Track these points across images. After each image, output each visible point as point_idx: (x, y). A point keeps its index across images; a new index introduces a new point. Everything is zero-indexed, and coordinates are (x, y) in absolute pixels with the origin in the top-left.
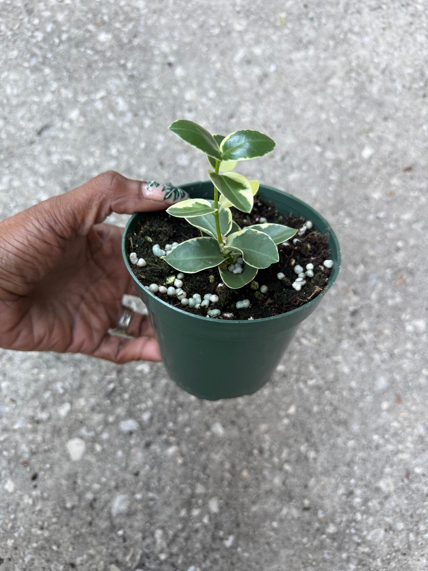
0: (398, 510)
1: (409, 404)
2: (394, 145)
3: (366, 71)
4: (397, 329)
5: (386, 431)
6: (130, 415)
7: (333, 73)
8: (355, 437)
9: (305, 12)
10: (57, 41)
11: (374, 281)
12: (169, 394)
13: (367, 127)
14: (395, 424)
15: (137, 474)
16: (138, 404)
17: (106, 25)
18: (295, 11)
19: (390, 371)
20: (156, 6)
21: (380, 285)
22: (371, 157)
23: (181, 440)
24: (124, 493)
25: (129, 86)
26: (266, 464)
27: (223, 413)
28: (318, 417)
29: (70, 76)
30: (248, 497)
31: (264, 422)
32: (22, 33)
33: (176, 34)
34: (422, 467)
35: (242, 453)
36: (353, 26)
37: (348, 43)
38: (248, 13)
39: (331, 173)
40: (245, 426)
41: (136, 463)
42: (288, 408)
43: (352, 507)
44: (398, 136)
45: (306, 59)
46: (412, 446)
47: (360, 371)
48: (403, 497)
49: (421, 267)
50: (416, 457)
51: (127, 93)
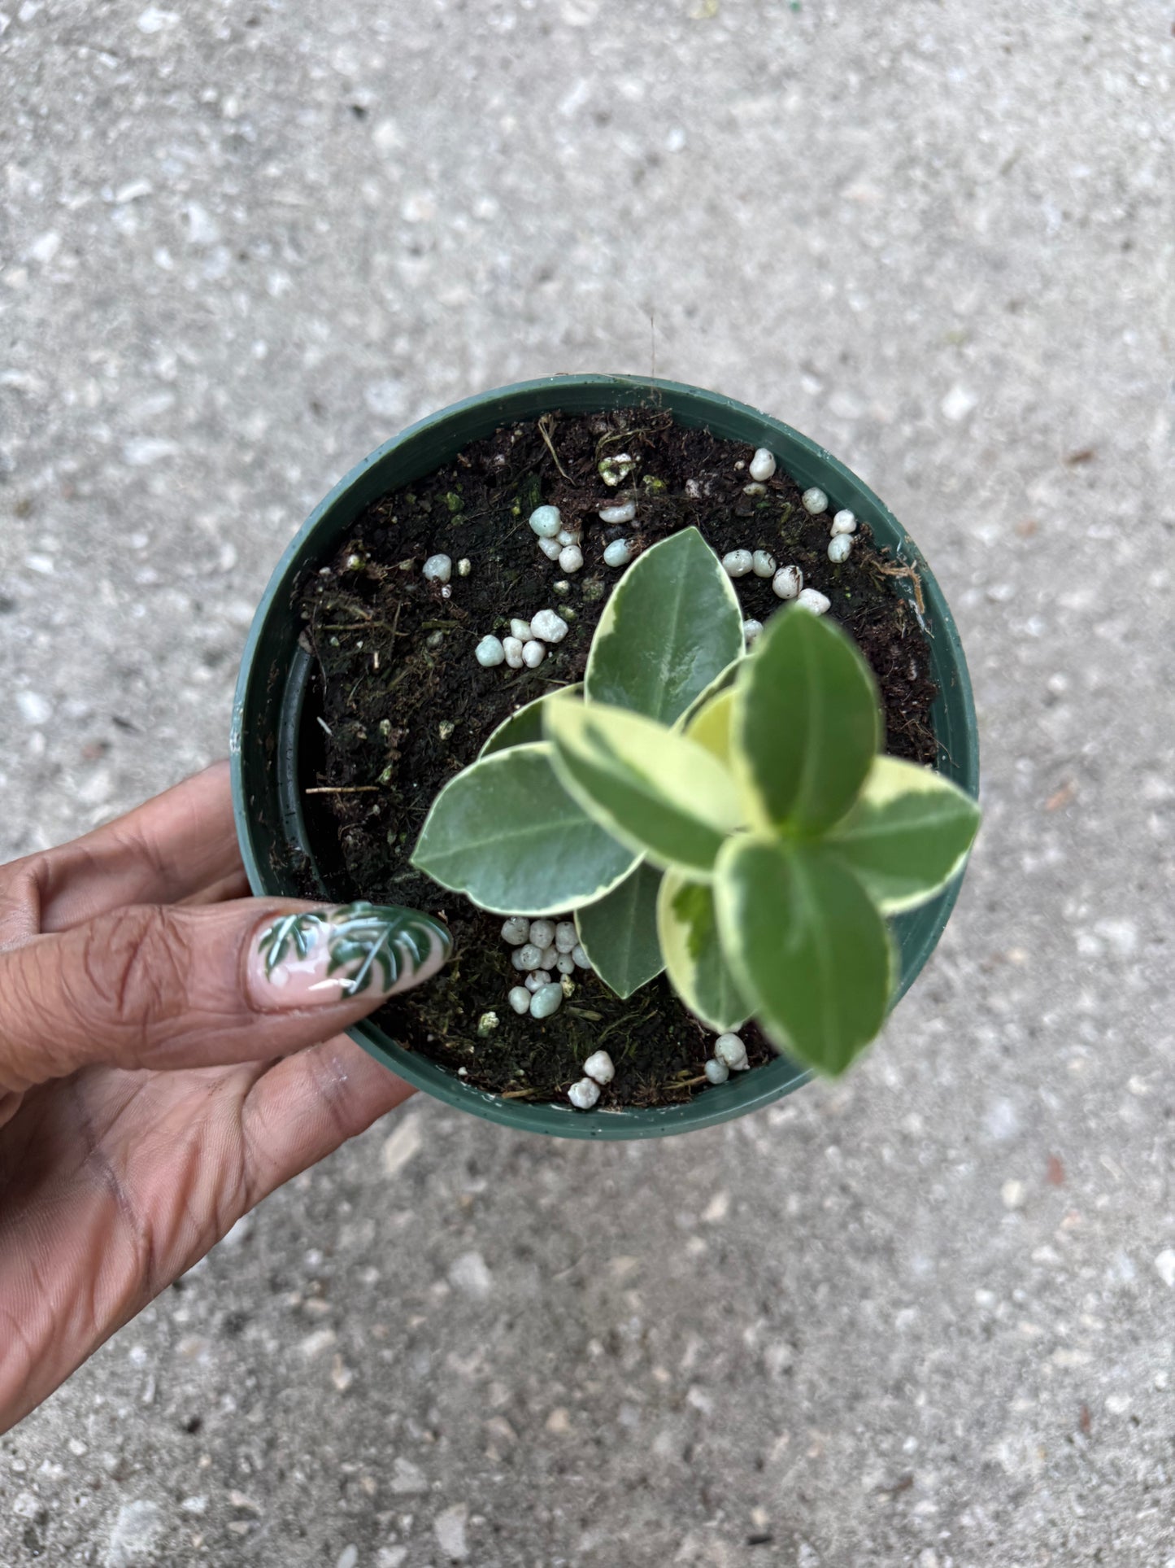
0: (1053, 1537)
1: (1089, 1188)
2: (1037, 383)
3: (956, 164)
4: (1048, 949)
5: (1019, 1275)
7: (858, 166)
8: (920, 1296)
13: (958, 327)
14: (1046, 1254)
15: (194, 1427)
19: (1031, 1083)
22: (970, 417)
23: (347, 1310)
24: (146, 1495)
25: (227, 168)
26: (631, 1391)
27: (493, 1219)
28: (802, 1231)
29: (37, 128)
30: (570, 1506)
31: (624, 1252)
33: (381, 23)
34: (1132, 1394)
35: (551, 1355)
36: (918, 35)
37: (902, 81)
40: (564, 1266)
41: (190, 1389)
42: (704, 1204)
43: (905, 1531)
44: (1049, 358)
46: (1099, 1326)
47: (935, 1082)
48: (1072, 1496)
49: (1122, 757)
50: (1112, 1362)
51: (219, 190)
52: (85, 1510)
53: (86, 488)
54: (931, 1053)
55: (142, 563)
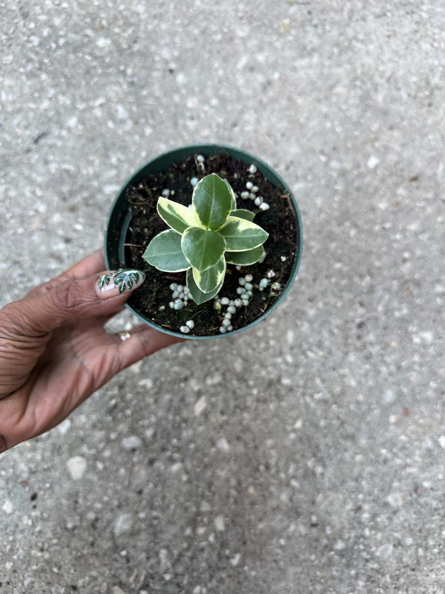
0: (406, 525)
1: (417, 417)
2: (399, 154)
3: (371, 79)
4: (404, 342)
5: (394, 445)
6: (133, 431)
7: (338, 81)
8: (363, 451)
9: (309, 19)
10: (54, 46)
11: (381, 292)
12: (173, 409)
13: (372, 136)
14: (403, 438)
15: (140, 492)
16: (140, 420)
17: (105, 30)
18: (299, 17)
19: (397, 384)
20: (156, 10)
21: (387, 297)
22: (377, 167)
23: (185, 456)
24: (127, 512)
25: (129, 93)
26: (273, 480)
27: (229, 428)
28: (326, 431)
29: (67, 82)
30: (255, 514)
31: (270, 438)
32: (18, 38)
33: (177, 40)
34: (431, 481)
35: (249, 469)
36: (358, 33)
37: (353, 51)
38: (250, 20)
39: (336, 183)
40: (251, 442)
41: (139, 481)
42: (294, 422)
43: (360, 523)
44: (403, 145)
45: (310, 66)
46: (420, 460)
47: (367, 384)
48: (412, 512)
49: (428, 279)
50: (424, 471)
51: (127, 100)
52: (109, 516)
53: (91, 202)
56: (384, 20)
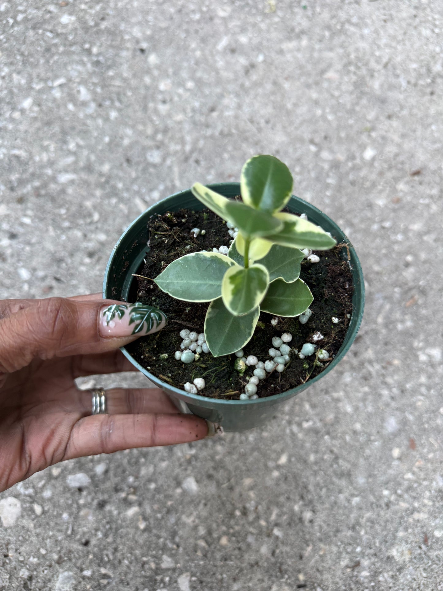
1: (425, 450)
2: (399, 146)
3: (366, 64)
4: (408, 359)
5: (399, 484)
6: (80, 467)
7: (329, 66)
8: (361, 492)
13: (368, 125)
14: (409, 476)
15: (87, 543)
17: (69, 6)
19: (401, 410)
21: (388, 307)
22: (374, 159)
23: (144, 499)
24: (69, 569)
25: (94, 73)
26: (251, 529)
27: (198, 464)
28: (316, 468)
29: (24, 60)
30: (229, 573)
31: (248, 476)
33: (150, 18)
35: (221, 516)
36: (351, 16)
37: (346, 34)
39: (328, 176)
40: (225, 482)
41: (85, 529)
42: (278, 458)
43: (358, 583)
44: (403, 136)
46: (431, 503)
47: (366, 411)
48: (422, 569)
49: (434, 286)
50: (436, 517)
51: (91, 81)
52: (46, 575)
53: (43, 192)
54: (364, 400)
55: (64, 220)
56: (380, 4)
